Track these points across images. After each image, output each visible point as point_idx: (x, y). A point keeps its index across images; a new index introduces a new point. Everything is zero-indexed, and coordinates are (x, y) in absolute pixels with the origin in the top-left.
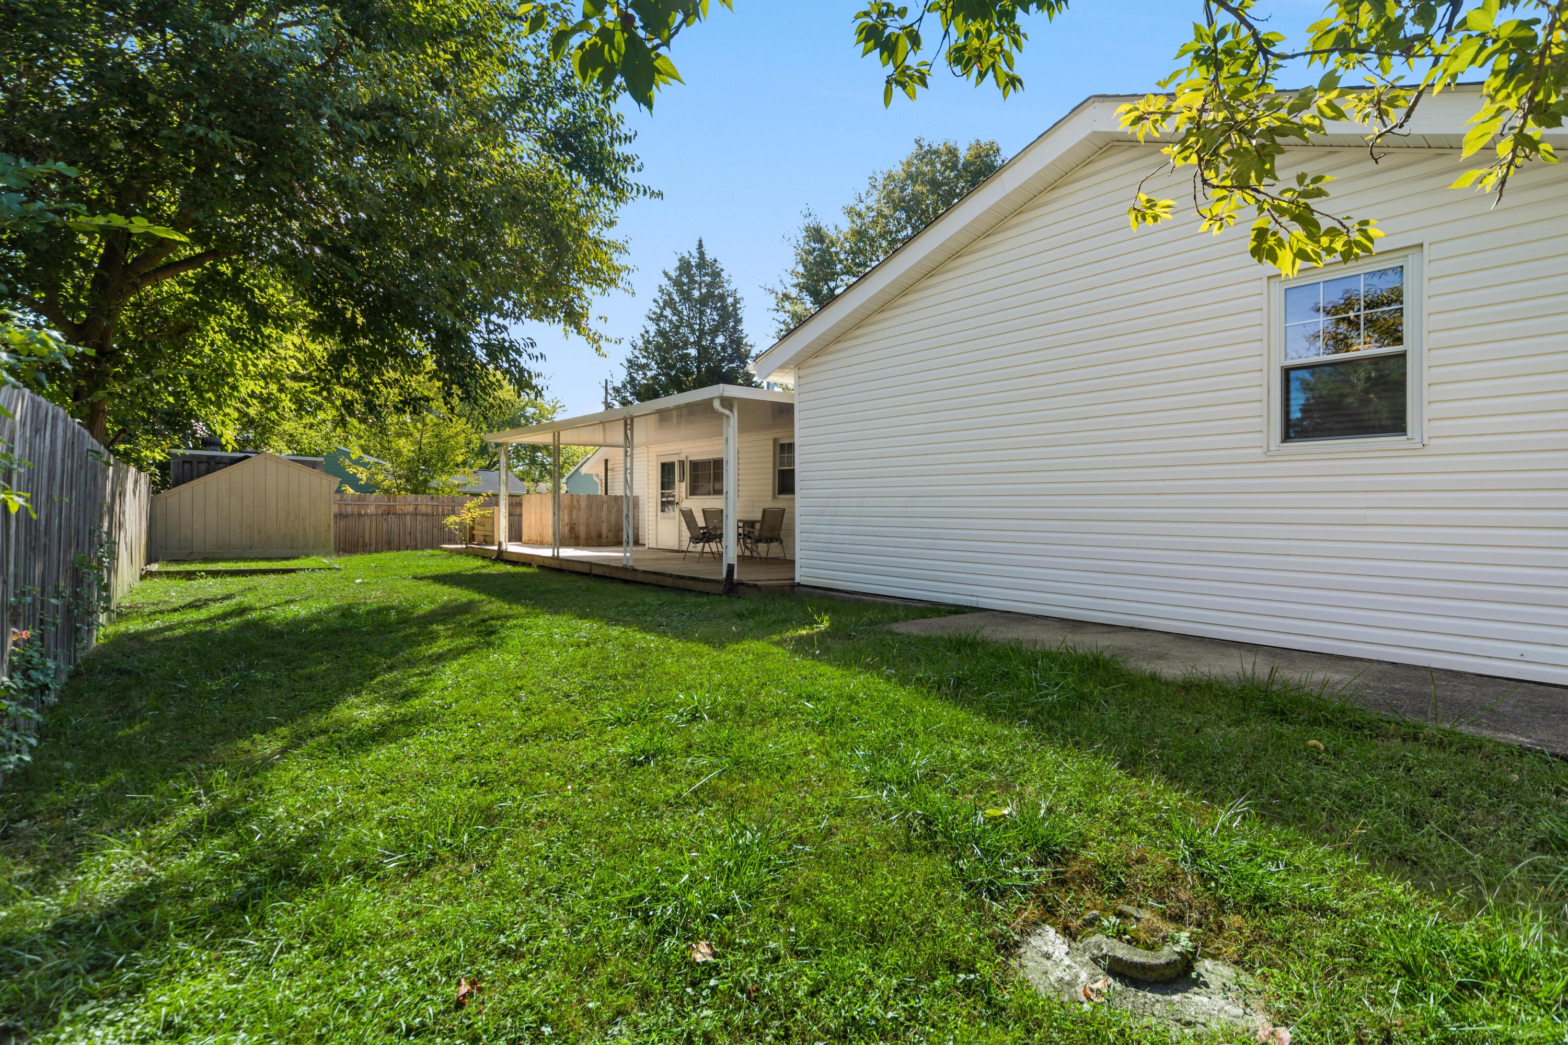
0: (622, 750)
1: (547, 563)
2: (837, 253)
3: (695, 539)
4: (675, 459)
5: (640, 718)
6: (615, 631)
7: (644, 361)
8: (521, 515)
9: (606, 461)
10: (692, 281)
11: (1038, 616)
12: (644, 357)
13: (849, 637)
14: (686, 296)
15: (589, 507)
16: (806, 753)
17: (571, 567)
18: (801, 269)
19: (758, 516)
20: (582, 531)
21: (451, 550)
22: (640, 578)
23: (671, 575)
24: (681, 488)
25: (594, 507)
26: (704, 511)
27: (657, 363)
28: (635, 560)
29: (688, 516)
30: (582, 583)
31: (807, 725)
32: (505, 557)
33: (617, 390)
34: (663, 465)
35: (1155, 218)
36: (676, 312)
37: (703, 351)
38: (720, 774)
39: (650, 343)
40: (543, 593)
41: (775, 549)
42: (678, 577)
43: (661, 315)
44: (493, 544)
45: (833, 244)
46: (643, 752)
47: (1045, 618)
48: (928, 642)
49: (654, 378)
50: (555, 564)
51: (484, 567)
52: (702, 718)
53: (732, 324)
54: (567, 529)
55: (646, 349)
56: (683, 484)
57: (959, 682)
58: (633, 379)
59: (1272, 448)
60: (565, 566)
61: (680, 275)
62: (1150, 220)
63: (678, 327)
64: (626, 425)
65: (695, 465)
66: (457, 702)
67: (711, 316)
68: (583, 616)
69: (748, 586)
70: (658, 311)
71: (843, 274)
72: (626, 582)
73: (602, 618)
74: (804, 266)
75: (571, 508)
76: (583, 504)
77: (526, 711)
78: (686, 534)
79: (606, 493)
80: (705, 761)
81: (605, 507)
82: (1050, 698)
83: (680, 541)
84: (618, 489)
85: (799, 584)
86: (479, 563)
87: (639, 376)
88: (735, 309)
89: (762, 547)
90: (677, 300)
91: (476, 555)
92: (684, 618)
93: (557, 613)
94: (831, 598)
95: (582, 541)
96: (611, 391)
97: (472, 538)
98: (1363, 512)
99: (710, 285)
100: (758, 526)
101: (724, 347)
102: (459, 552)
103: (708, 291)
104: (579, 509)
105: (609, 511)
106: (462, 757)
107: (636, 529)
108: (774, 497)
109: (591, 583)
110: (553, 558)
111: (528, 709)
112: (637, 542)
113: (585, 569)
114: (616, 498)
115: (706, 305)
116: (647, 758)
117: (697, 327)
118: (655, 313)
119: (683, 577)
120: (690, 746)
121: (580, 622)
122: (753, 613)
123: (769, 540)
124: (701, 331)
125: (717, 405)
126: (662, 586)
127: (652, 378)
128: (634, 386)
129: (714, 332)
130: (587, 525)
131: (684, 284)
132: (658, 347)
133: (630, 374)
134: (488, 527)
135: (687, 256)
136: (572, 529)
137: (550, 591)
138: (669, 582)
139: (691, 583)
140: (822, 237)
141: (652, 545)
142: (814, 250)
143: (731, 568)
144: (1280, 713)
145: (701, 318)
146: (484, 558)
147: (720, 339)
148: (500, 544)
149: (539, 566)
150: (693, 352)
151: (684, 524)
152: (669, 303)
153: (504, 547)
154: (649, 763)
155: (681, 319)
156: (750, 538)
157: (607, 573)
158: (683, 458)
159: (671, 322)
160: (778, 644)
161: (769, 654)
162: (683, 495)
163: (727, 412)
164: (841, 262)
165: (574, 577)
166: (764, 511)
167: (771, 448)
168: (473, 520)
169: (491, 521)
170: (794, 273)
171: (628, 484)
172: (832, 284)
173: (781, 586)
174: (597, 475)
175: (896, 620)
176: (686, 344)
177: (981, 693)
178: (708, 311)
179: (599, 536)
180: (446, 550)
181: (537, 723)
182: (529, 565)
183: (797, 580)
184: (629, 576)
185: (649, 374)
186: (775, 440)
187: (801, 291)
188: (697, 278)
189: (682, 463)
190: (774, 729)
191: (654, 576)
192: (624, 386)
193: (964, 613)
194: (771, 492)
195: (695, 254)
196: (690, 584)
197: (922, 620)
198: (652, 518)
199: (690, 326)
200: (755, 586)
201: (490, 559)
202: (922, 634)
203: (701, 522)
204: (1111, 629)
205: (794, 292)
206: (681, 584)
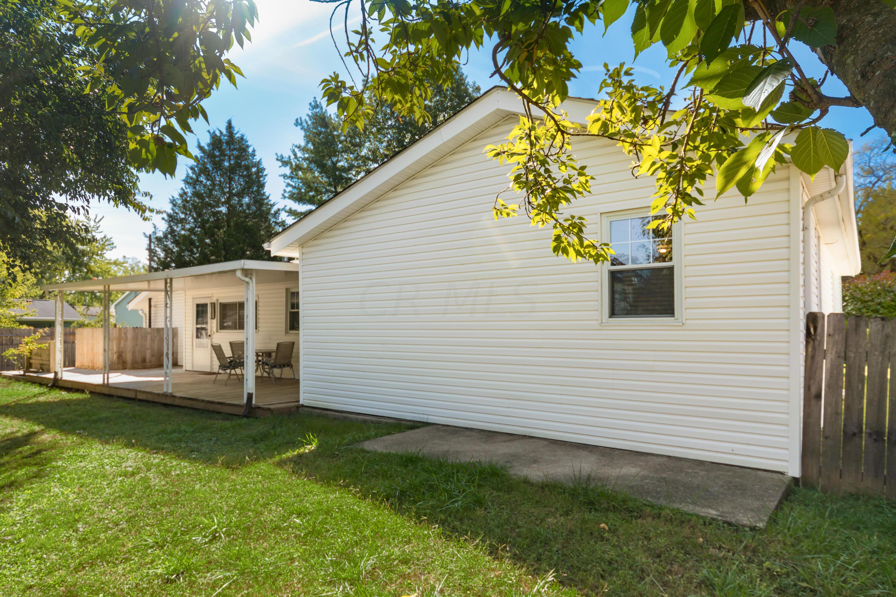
0: (159, 571)
1: (98, 390)
2: (339, 136)
3: (223, 367)
4: (208, 301)
5: (173, 541)
6: (156, 459)
7: (183, 216)
8: (74, 342)
9: (150, 300)
10: (223, 154)
11: (466, 428)
12: (182, 213)
13: (333, 456)
14: (218, 166)
15: (135, 338)
16: (292, 560)
17: (120, 393)
18: (311, 146)
19: (274, 347)
20: (129, 357)
21: (10, 378)
22: (177, 402)
23: (203, 401)
24: (212, 324)
25: (140, 337)
26: (231, 344)
27: (193, 218)
28: (175, 385)
29: (217, 350)
30: (128, 408)
31: (295, 537)
32: (61, 384)
33: (159, 239)
34: (198, 306)
35: (508, 214)
36: (208, 177)
37: (231, 209)
38: (230, 584)
39: (187, 202)
40: (95, 422)
41: (287, 373)
42: (208, 402)
43: (197, 180)
44: (49, 371)
45: (335, 129)
46: (175, 570)
47: (471, 429)
48: (386, 458)
49: (191, 230)
50: (106, 391)
51: (40, 394)
52: (220, 537)
53: (255, 188)
54: (115, 357)
55: (184, 206)
56: (215, 321)
57: (403, 493)
58: (172, 231)
59: (604, 321)
60: (113, 392)
61: (213, 149)
62: (505, 215)
63: (211, 191)
64: (166, 283)
65: (224, 306)
66: (25, 536)
67: (238, 183)
68: (129, 445)
69: (263, 409)
70: (194, 176)
71: (343, 152)
72: (166, 405)
73: (145, 446)
74: (314, 144)
75: (119, 339)
76: (130, 336)
77: (83, 540)
78: (217, 363)
79: (150, 326)
80: (219, 575)
81: (149, 337)
82: (456, 505)
83: (212, 365)
84: (159, 323)
85: (302, 406)
86: (36, 390)
87: (178, 228)
88: (258, 177)
89: (277, 372)
90: (211, 169)
91: (34, 381)
92: (212, 443)
93: (107, 443)
94: (325, 416)
95: (129, 365)
96: (153, 240)
97: (30, 365)
98: (652, 363)
99: (237, 158)
100: (274, 355)
101: (248, 206)
102: (17, 379)
103: (236, 163)
104: (126, 340)
105: (153, 340)
106: (31, 587)
107: (175, 354)
108: (286, 332)
109: (138, 409)
110: (103, 385)
111: (85, 539)
112: (176, 364)
113: (131, 395)
114: (159, 330)
115: (234, 173)
116: (178, 575)
117: (227, 190)
118: (191, 178)
119: (212, 402)
120: (210, 563)
121: (127, 451)
122: (265, 437)
123: (282, 366)
124: (230, 192)
125: (239, 274)
126: (195, 409)
127: (189, 230)
128: (174, 236)
129: (240, 195)
130: (134, 353)
131: (216, 156)
132: (195, 207)
133: (170, 226)
134: (45, 357)
135: (218, 133)
136: (120, 355)
137: (101, 420)
138: (201, 406)
139: (218, 406)
140: (326, 123)
141: (189, 368)
142: (321, 133)
143: (250, 396)
144: (591, 505)
145: (230, 183)
146: (41, 385)
147: (246, 200)
148: (56, 373)
149: (91, 393)
150: (223, 209)
151: (214, 355)
152: (204, 171)
153: (59, 376)
154: (179, 580)
155: (214, 185)
156: (267, 364)
157: (150, 398)
158: (214, 300)
159: (205, 186)
160: (281, 464)
161: (274, 475)
162: (214, 329)
163: (247, 279)
164: (341, 142)
165: (121, 403)
166: (278, 344)
167: (284, 295)
168: (31, 353)
169: (48, 352)
170: (304, 149)
171: (168, 318)
172: (335, 159)
173: (289, 408)
174: (142, 310)
175: (368, 438)
176: (218, 203)
177: (415, 502)
178: (237, 178)
179: (144, 361)
180: (5, 377)
181: (93, 550)
182: (82, 391)
183: (301, 402)
184: (168, 401)
185: (188, 226)
186: (287, 290)
187: (310, 162)
188: (228, 152)
189: (213, 305)
190: (272, 542)
191: (189, 401)
192: (165, 236)
193: (418, 427)
194: (284, 329)
195: (224, 132)
196: (218, 408)
197: (387, 437)
198: (189, 347)
199: (222, 189)
200: (269, 409)
201: (47, 385)
202: (384, 451)
203: (228, 353)
204: (512, 437)
205: (305, 165)
206: (211, 407)
